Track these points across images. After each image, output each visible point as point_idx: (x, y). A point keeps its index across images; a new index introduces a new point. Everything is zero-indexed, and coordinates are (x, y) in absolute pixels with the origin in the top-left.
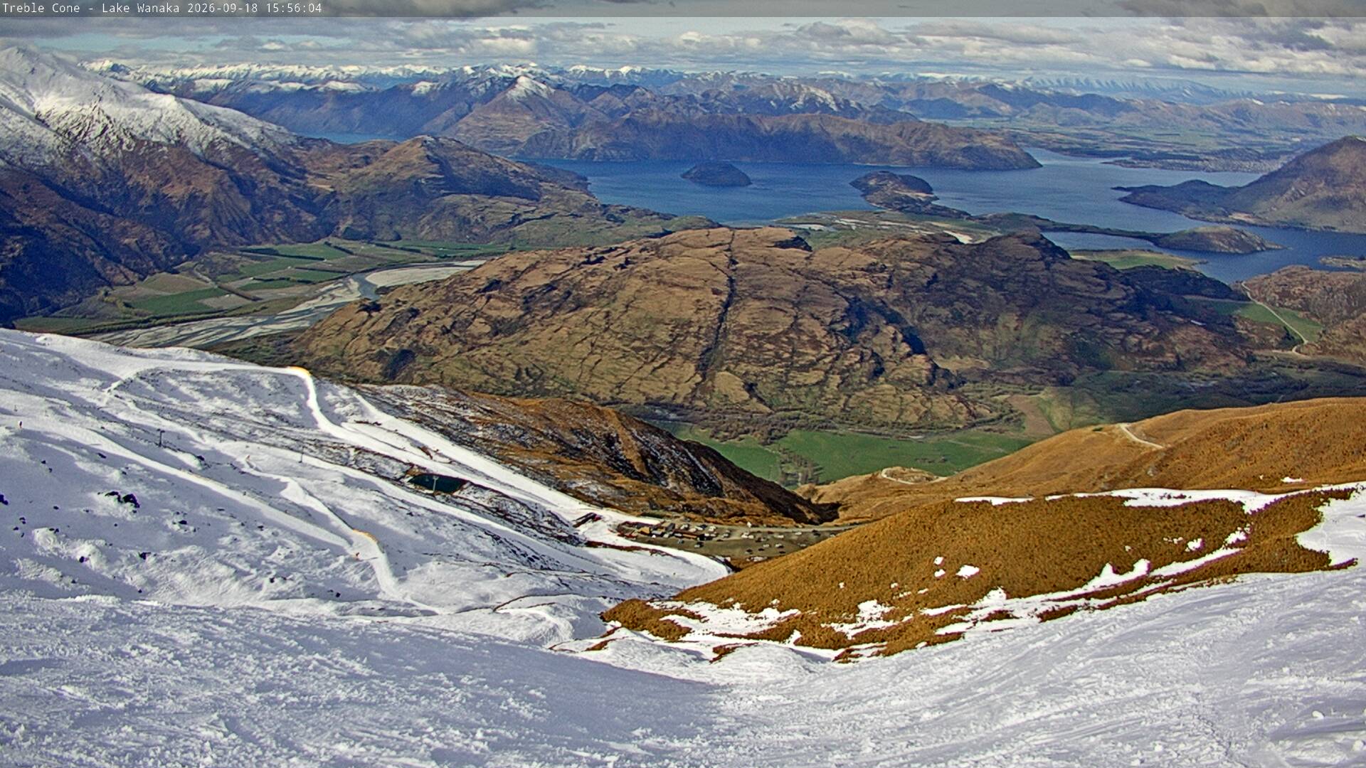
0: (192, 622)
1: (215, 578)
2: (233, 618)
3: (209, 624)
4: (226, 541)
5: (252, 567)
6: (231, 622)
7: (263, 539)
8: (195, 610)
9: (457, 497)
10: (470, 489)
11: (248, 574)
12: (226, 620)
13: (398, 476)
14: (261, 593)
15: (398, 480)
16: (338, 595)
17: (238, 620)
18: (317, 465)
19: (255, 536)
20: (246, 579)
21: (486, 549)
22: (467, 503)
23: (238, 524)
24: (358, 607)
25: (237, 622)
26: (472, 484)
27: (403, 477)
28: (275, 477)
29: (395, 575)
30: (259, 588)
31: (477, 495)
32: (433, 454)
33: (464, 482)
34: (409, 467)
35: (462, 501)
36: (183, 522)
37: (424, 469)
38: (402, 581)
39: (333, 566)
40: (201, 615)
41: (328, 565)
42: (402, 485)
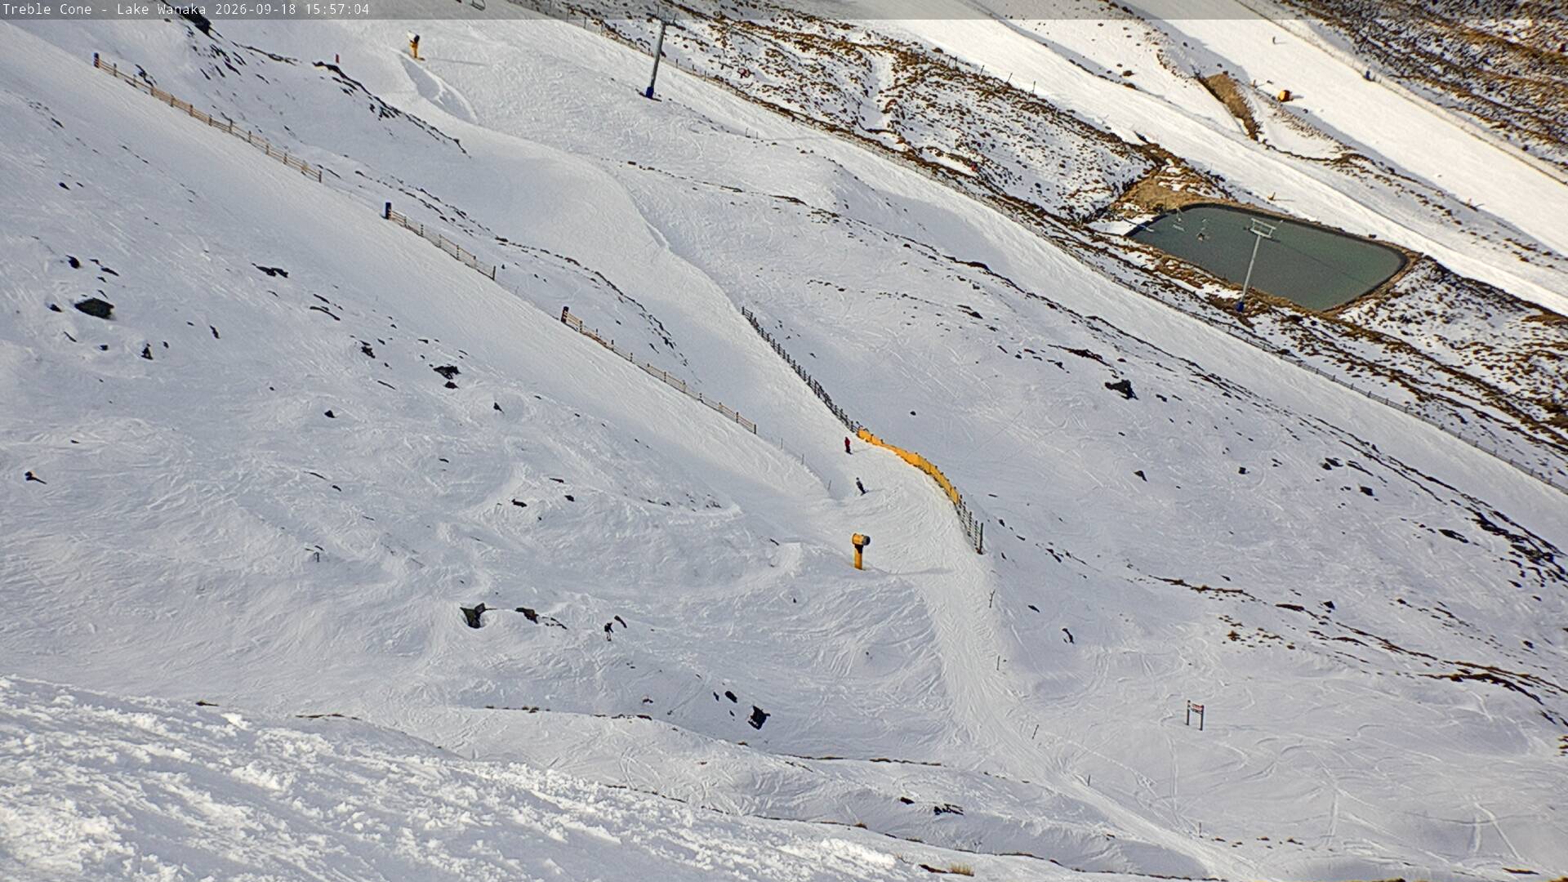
0: (98, 763)
1: (222, 580)
2: (279, 770)
3: (170, 782)
4: (289, 412)
5: (389, 545)
6: (269, 781)
7: (451, 424)
8: (113, 714)
9: (1355, 331)
10: (1430, 298)
11: (373, 573)
12: (250, 774)
13: (1083, 207)
14: (422, 671)
15: (1083, 223)
16: (759, 718)
17: (304, 776)
18: (721, 115)
19: (414, 407)
20: (357, 596)
21: (1477, 598)
22: (1403, 361)
23: (346, 343)
24: (840, 786)
25: (297, 790)
26: (1442, 272)
27: (1105, 212)
28: (534, 150)
29: (1026, 657)
30: (415, 643)
31: (1455, 332)
32: (1262, 113)
33: (1406, 259)
34: (1136, 168)
35: (1374, 352)
36: (97, 308)
37: (1213, 180)
38: (1050, 691)
39: (757, 580)
40: (148, 736)
41: (728, 574)
42: (1099, 246)
